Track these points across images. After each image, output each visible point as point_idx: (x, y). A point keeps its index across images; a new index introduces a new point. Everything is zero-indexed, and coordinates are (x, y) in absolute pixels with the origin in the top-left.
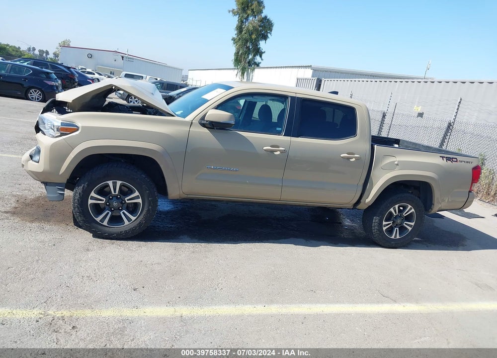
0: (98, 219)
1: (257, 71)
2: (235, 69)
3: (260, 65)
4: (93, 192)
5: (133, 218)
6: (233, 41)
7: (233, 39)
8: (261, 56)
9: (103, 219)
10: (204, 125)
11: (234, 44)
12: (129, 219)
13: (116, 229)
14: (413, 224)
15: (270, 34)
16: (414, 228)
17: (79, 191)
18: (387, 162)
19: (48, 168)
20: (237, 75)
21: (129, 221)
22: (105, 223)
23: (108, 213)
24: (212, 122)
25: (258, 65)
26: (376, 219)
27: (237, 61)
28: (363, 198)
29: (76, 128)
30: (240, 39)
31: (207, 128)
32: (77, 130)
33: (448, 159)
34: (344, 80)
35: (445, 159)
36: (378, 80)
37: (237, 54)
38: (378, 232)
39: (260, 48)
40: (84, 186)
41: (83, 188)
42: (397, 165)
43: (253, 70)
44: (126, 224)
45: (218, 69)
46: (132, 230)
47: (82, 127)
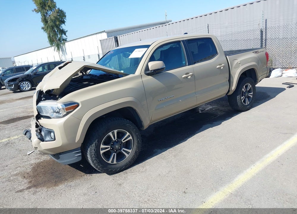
0: (110, 162)
1: (66, 44)
2: (51, 46)
3: (67, 40)
4: (101, 145)
5: (130, 151)
6: (43, 30)
7: (43, 28)
8: (65, 34)
9: (112, 160)
10: (148, 74)
11: (44, 31)
12: (128, 153)
13: (123, 162)
14: (252, 93)
15: (65, 19)
16: (253, 95)
17: (93, 148)
18: (235, 64)
19: (65, 141)
20: (54, 50)
21: (129, 154)
22: (115, 162)
23: (114, 155)
24: (155, 70)
25: (65, 40)
26: (238, 97)
27: (52, 41)
28: (231, 88)
29: (76, 104)
30: (48, 27)
31: (150, 75)
32: (78, 106)
33: (256, 52)
34: (132, 33)
35: (255, 53)
36: (154, 27)
37: (49, 37)
38: (241, 104)
39: (63, 29)
40: (96, 143)
41: (95, 145)
42: (240, 63)
43: (64, 44)
44: (127, 157)
45: (37, 50)
46: (133, 159)
47: (81, 102)
